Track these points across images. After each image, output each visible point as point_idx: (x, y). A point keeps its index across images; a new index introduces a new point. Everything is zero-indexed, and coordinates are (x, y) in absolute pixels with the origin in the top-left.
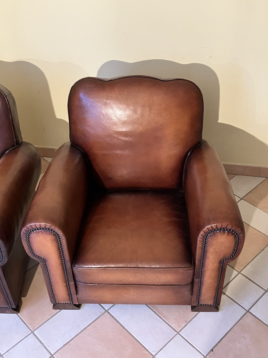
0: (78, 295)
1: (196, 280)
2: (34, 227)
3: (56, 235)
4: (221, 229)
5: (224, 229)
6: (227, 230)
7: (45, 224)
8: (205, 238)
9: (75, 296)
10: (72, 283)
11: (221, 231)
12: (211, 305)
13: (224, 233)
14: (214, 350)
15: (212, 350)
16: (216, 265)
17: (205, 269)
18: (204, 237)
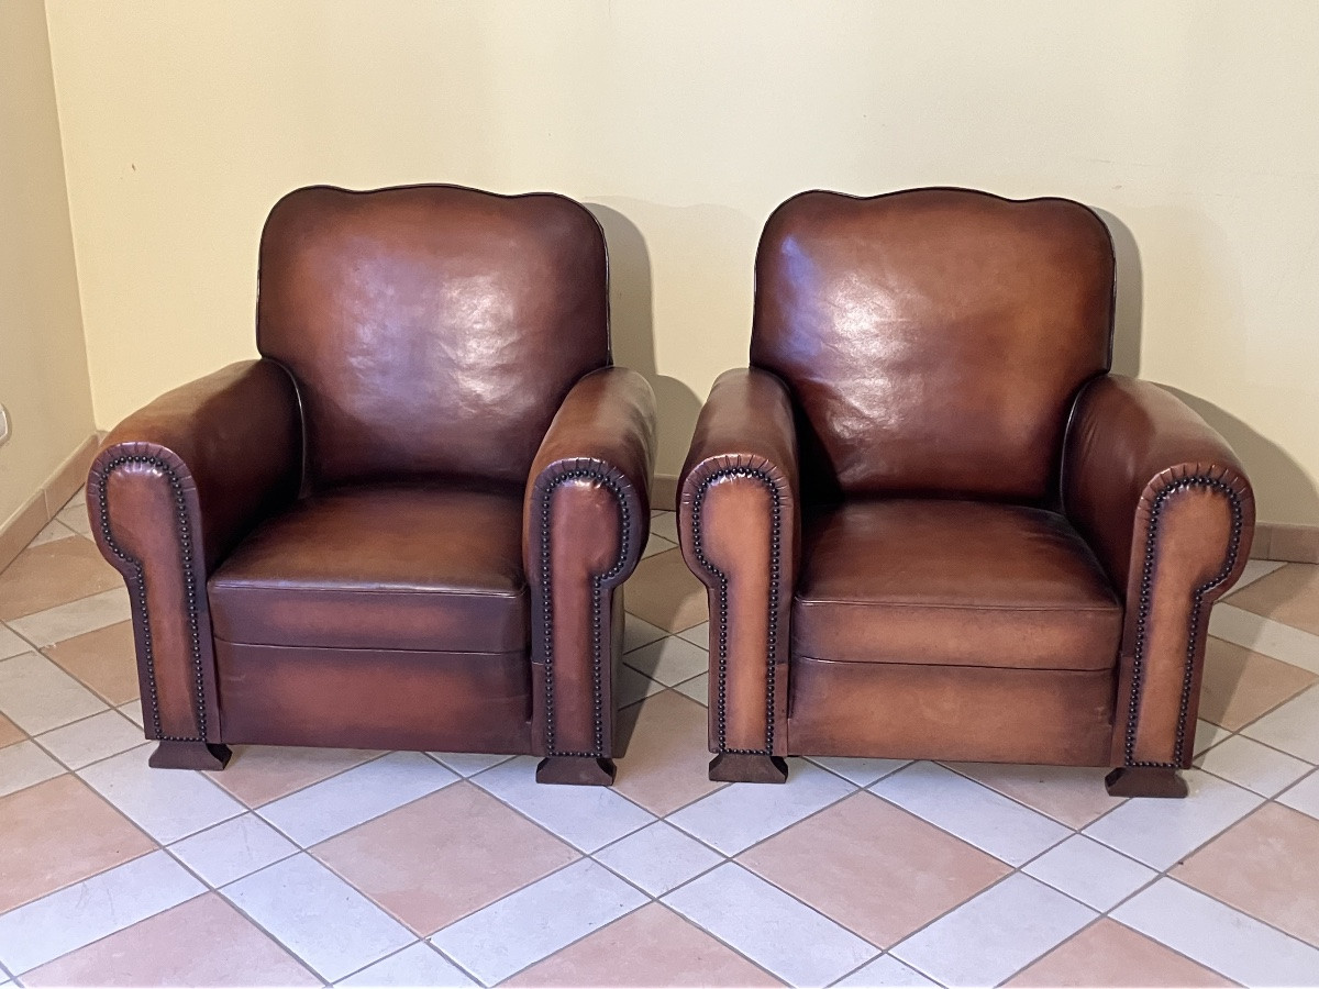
0: (791, 717)
1: (1127, 662)
2: (722, 465)
3: (772, 491)
4: (1196, 480)
5: (1204, 480)
6: (1211, 482)
7: (750, 456)
8: (1156, 506)
9: (783, 721)
10: (782, 669)
11: (1197, 484)
12: (1165, 765)
13: (1204, 489)
14: (1186, 863)
15: (1181, 863)
16: (1183, 601)
17: (1152, 617)
18: (1152, 506)
